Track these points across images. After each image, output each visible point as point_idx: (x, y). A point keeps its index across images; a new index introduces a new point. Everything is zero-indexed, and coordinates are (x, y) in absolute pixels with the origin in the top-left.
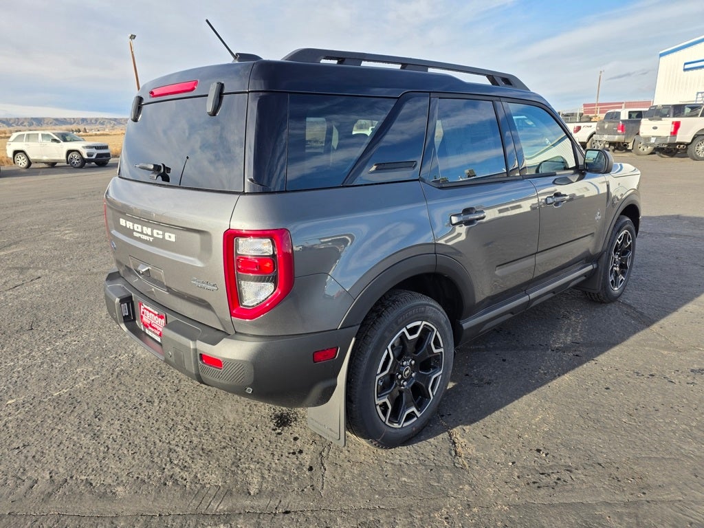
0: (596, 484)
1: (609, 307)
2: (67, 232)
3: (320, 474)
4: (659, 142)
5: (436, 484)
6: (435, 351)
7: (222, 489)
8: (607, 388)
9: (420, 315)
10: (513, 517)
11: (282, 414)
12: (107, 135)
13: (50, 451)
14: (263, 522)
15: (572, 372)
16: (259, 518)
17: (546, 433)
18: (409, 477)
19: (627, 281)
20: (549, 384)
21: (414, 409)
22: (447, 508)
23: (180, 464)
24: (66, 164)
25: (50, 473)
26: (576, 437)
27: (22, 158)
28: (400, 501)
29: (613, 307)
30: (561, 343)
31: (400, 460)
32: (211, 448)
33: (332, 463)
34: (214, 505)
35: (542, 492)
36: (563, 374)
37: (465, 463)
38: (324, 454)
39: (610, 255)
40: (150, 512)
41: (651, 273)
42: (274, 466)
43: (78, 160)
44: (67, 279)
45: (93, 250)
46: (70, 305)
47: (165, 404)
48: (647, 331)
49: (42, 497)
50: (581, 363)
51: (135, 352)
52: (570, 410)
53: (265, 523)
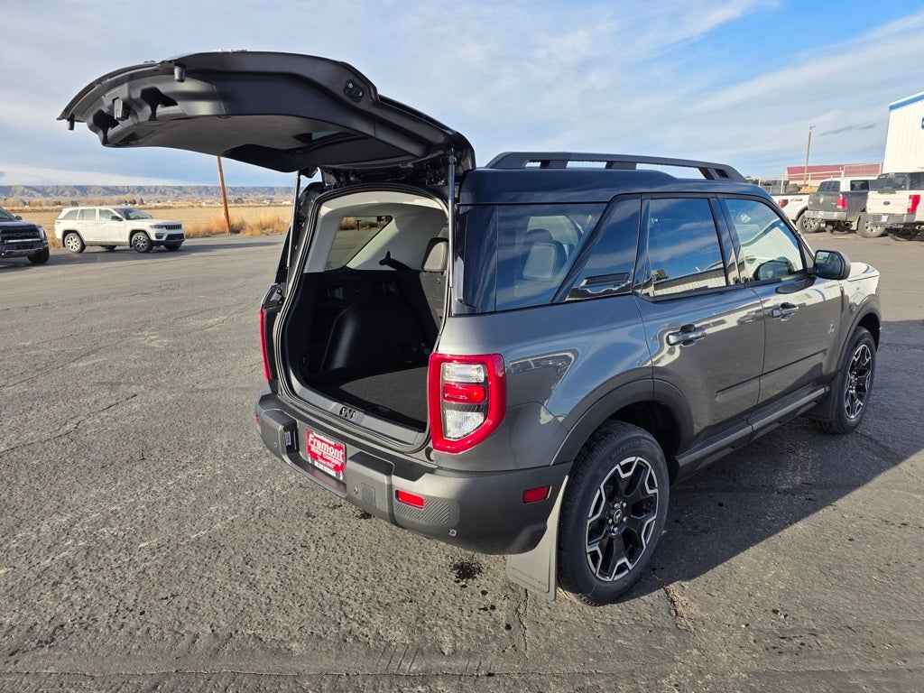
0: (848, 650)
1: (844, 439)
2: (153, 337)
3: (520, 633)
4: (892, 221)
5: (658, 648)
6: (649, 492)
7: (410, 647)
8: (851, 540)
9: (635, 450)
10: (753, 685)
11: (463, 564)
12: (170, 208)
13: (204, 602)
14: (465, 684)
15: (806, 520)
16: (460, 680)
17: (782, 591)
18: (626, 639)
19: (866, 405)
20: (780, 534)
21: (625, 560)
22: (676, 674)
23: (357, 618)
24: (128, 247)
25: (211, 627)
26: (819, 596)
27: (74, 240)
28: (620, 666)
29: (850, 440)
30: (789, 484)
31: (612, 620)
32: (387, 601)
33: (531, 621)
34: (406, 665)
35: (784, 658)
36: (796, 522)
37: (689, 624)
38: (521, 611)
39: (845, 375)
40: (335, 671)
41: (894, 396)
42: (465, 623)
43: (144, 242)
44: (170, 397)
45: (190, 361)
46: (181, 430)
47: (323, 549)
48: (895, 469)
49: (209, 653)
50: (816, 509)
51: (273, 488)
52: (808, 564)
53: (468, 685)
